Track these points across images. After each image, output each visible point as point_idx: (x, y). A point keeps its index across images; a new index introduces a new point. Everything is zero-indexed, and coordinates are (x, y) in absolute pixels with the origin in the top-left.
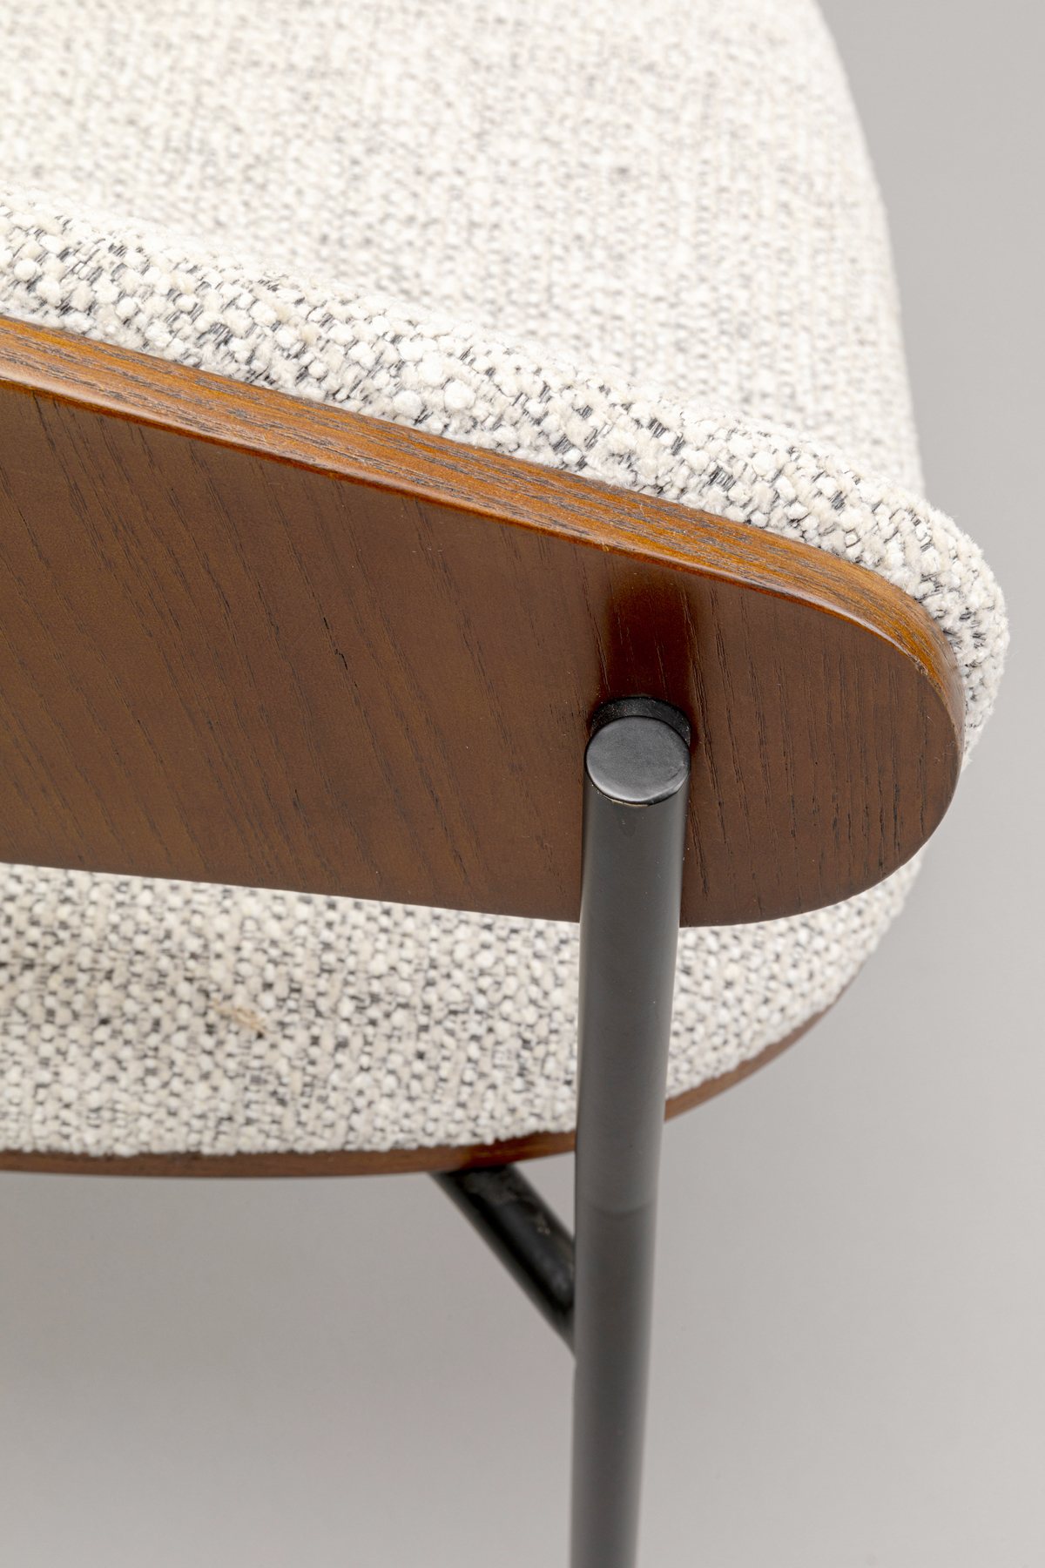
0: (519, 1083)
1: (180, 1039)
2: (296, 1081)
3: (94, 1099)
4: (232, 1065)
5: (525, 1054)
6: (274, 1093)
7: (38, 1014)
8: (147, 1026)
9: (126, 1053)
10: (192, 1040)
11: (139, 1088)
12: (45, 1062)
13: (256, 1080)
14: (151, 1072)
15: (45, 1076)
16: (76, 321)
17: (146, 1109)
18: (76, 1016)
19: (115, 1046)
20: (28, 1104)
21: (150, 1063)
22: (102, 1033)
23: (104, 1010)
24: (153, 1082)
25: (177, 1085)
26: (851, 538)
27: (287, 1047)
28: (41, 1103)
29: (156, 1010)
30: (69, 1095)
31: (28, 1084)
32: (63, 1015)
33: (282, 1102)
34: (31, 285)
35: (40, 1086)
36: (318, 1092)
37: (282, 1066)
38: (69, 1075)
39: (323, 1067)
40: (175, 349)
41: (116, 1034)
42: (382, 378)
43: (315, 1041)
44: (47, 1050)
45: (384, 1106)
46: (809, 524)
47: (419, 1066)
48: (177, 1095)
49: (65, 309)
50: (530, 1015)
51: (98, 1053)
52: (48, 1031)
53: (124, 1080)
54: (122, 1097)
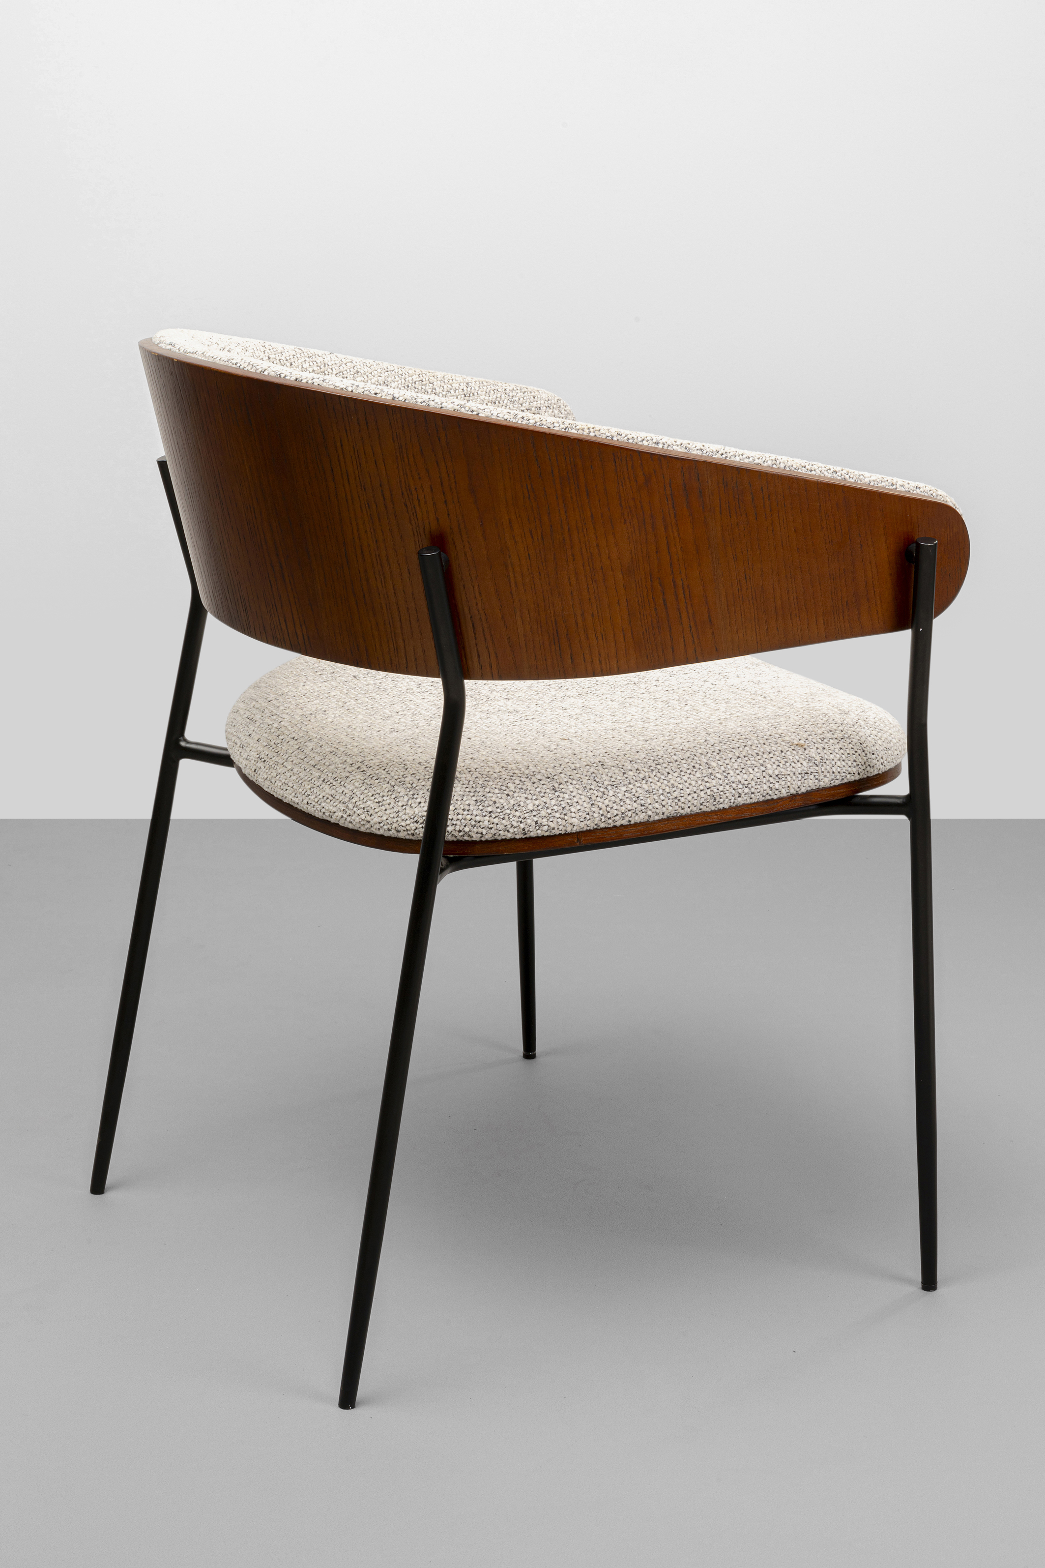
1: (789, 753)
2: (818, 758)
3: (777, 772)
8: (780, 752)
9: (779, 758)
10: (791, 753)
11: (786, 766)
12: (762, 765)
14: (786, 762)
15: (764, 769)
16: (813, 472)
17: (789, 773)
18: (763, 753)
19: (776, 757)
22: (771, 755)
23: (769, 750)
24: (788, 764)
25: (793, 764)
26: (941, 497)
27: (812, 751)
28: (764, 777)
29: (780, 748)
30: (770, 772)
31: (760, 771)
32: (760, 753)
33: (817, 766)
34: (805, 467)
35: (763, 771)
37: (814, 755)
39: (822, 754)
40: (830, 476)
43: (817, 748)
44: (761, 762)
45: (839, 763)
47: (842, 751)
48: (793, 767)
49: (811, 471)
54: (782, 770)
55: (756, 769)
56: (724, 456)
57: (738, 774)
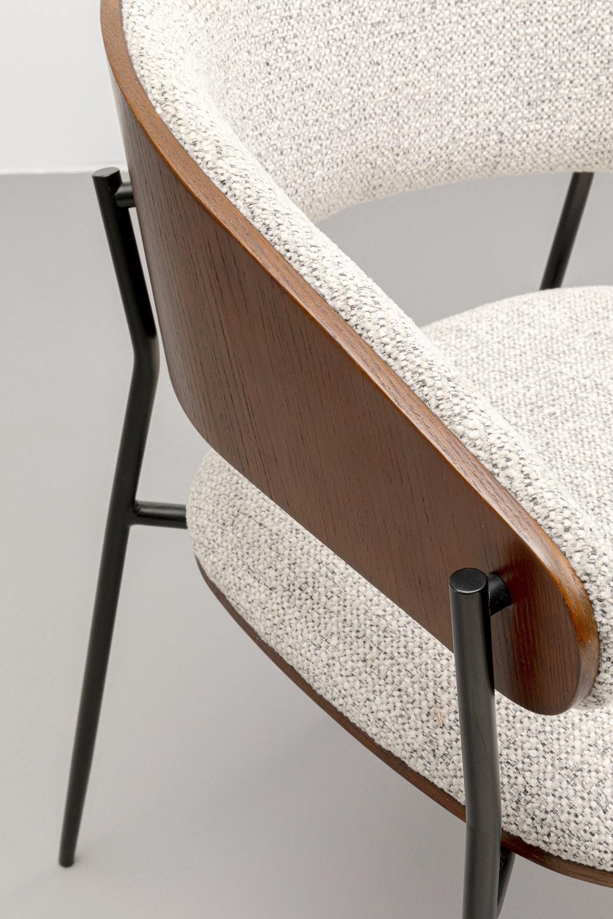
0: (514, 805)
1: (417, 711)
2: (442, 750)
3: (380, 715)
4: (426, 730)
5: (523, 795)
6: (434, 750)
7: (382, 675)
8: (411, 700)
9: (399, 705)
10: (421, 714)
11: (394, 719)
12: (374, 692)
13: (431, 741)
14: (401, 716)
15: (371, 697)
17: (394, 729)
18: (393, 682)
19: (397, 699)
20: (361, 704)
21: (403, 713)
22: (396, 693)
23: (402, 687)
24: (400, 720)
25: (407, 726)
27: (447, 736)
28: (366, 706)
29: (417, 697)
30: (374, 708)
31: (365, 696)
32: (389, 680)
33: (434, 756)
35: (368, 699)
36: (447, 760)
37: (441, 742)
38: (378, 700)
41: (400, 696)
42: (458, 418)
44: (377, 688)
46: (554, 531)
48: (405, 730)
50: (533, 782)
51: (391, 699)
52: (382, 682)
53: (393, 713)
54: (389, 720)
55: (363, 690)
56: (288, 255)
57: (342, 676)
